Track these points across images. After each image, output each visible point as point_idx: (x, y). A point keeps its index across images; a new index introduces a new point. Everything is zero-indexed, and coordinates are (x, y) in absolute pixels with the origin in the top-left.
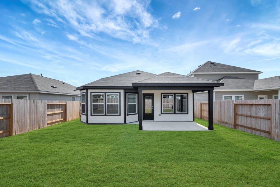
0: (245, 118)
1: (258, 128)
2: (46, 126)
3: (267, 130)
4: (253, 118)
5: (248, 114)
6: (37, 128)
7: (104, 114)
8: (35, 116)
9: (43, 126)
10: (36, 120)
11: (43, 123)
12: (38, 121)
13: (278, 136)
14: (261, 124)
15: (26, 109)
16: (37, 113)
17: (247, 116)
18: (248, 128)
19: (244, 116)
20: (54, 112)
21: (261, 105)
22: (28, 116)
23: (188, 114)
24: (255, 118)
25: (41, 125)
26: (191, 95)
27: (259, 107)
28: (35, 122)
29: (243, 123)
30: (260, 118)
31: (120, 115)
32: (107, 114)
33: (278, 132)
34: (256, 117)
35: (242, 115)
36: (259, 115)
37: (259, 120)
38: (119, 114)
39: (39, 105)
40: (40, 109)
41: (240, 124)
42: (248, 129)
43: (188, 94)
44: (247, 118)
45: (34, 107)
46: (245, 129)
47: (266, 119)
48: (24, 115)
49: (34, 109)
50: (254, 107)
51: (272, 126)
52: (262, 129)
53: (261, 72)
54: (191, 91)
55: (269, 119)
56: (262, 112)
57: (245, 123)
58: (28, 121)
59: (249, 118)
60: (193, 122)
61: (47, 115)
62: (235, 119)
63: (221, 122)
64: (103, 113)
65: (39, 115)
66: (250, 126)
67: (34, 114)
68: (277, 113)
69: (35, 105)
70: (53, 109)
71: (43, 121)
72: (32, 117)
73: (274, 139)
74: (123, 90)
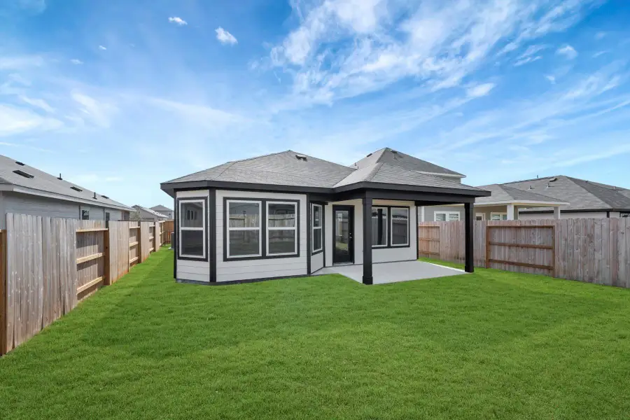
0: (507, 248)
1: (530, 262)
2: (76, 303)
3: (546, 264)
4: (522, 247)
5: (513, 241)
6: (58, 314)
7: (260, 255)
8: (55, 272)
9: (70, 306)
10: (56, 286)
11: (69, 296)
12: (60, 289)
13: (565, 272)
14: (535, 255)
15: (36, 249)
16: (58, 262)
17: (510, 246)
18: (513, 263)
19: (504, 245)
20: (86, 259)
21: (535, 227)
23: (409, 246)
24: (524, 248)
25: (67, 301)
26: (413, 209)
27: (532, 231)
28: (53, 295)
29: (503, 257)
30: (534, 247)
31: (298, 255)
32: (268, 254)
33: (565, 266)
34: (527, 247)
35: (500, 245)
36: (532, 243)
37: (532, 251)
38: (296, 253)
39: (61, 234)
40: (63, 250)
41: (496, 258)
42: (512, 266)
43: (409, 207)
44: (510, 248)
45: (52, 241)
46: (507, 266)
47: (544, 248)
48: (33, 271)
49: (53, 248)
50: (523, 232)
51: (556, 257)
52: (537, 263)
53: (464, 176)
54: (413, 203)
55: (551, 248)
56: (538, 239)
57: (507, 257)
59: (513, 249)
60: (416, 262)
61: (76, 268)
62: (488, 251)
63: (458, 258)
64: (258, 253)
66: (515, 261)
67: (53, 268)
68: (563, 239)
69: (55, 234)
71: (69, 290)
72: (48, 278)
73: (558, 277)
74: (305, 196)
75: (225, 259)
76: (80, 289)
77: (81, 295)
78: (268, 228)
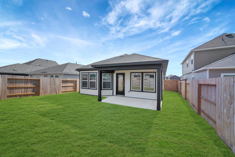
2: (61, 93)
6: (54, 93)
7: (88, 88)
8: (54, 86)
9: (59, 93)
10: (54, 89)
11: (59, 91)
12: (55, 89)
15: (48, 82)
16: (55, 85)
20: (67, 85)
22: (49, 87)
25: (58, 92)
28: (53, 90)
38: (96, 88)
39: (56, 80)
40: (57, 83)
43: (155, 72)
45: (53, 81)
48: (47, 85)
49: (53, 83)
58: (49, 89)
61: (61, 87)
65: (56, 86)
67: (53, 86)
69: (54, 80)
70: (67, 83)
71: (59, 90)
72: (51, 87)
75: (82, 88)
76: (63, 91)
77: (62, 92)
78: (90, 81)
